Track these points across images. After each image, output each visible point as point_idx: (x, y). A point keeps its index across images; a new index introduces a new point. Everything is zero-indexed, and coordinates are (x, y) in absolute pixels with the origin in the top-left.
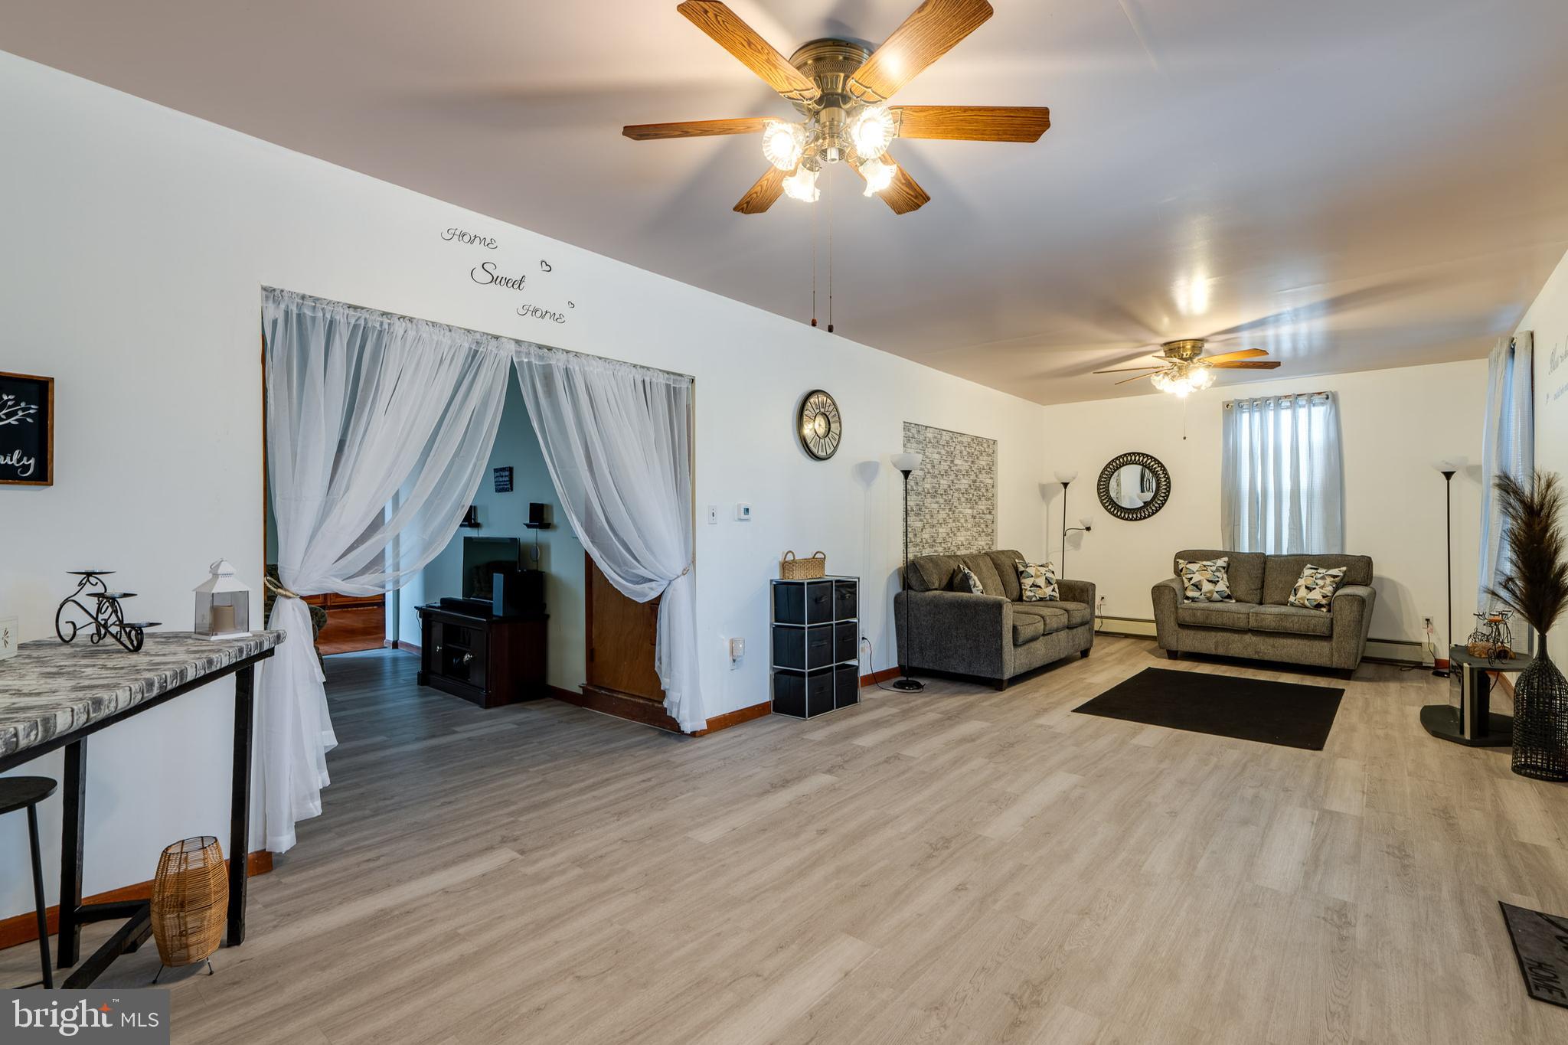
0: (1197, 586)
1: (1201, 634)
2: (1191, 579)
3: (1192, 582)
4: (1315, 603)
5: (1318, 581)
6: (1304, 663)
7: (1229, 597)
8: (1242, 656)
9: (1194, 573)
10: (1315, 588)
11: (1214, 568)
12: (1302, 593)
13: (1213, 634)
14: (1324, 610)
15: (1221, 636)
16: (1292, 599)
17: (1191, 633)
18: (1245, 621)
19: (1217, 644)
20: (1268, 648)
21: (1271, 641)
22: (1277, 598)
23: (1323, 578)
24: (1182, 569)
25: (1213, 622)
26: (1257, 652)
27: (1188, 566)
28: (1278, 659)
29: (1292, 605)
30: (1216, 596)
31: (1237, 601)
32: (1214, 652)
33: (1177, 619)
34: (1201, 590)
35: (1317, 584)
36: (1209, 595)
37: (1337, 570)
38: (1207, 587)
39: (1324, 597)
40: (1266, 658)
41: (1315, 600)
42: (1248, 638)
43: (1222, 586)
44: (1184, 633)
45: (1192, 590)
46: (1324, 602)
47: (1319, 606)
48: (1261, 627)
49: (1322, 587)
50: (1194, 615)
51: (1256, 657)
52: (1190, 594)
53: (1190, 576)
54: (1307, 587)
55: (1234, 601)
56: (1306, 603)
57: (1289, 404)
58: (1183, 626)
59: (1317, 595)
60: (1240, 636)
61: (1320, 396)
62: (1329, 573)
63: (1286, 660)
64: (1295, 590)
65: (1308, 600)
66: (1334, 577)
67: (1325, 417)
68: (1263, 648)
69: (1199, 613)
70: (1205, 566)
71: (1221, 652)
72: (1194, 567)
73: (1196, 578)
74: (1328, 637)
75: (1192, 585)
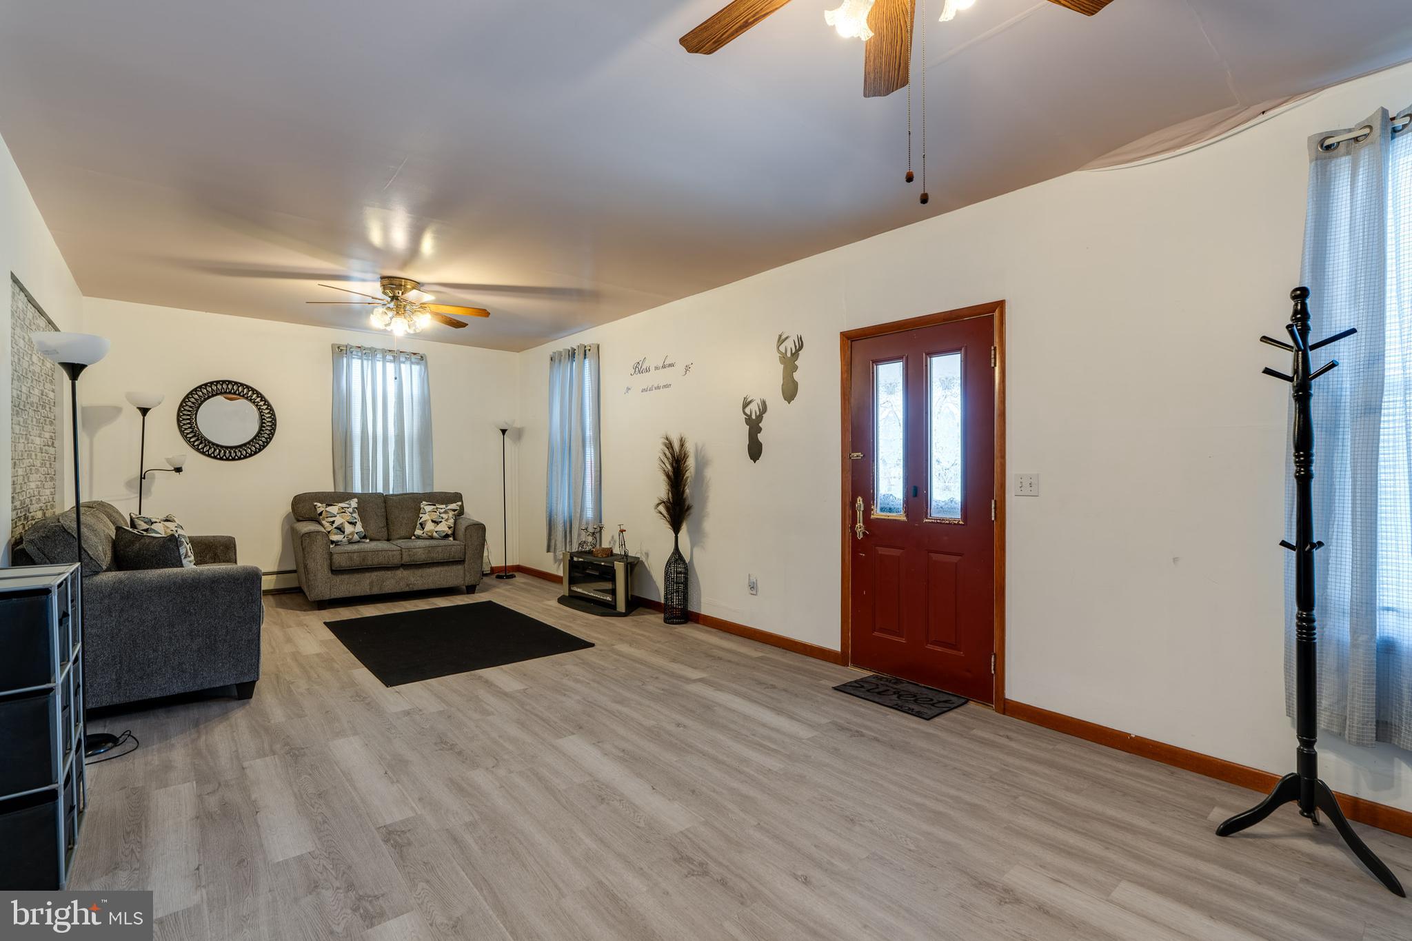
0: (340, 529)
1: (355, 578)
2: (333, 522)
3: (335, 526)
4: (444, 534)
5: (443, 515)
6: (445, 587)
7: (365, 537)
8: (395, 591)
9: (335, 516)
10: (441, 522)
11: (351, 510)
12: (430, 526)
13: (367, 575)
14: (451, 539)
15: (374, 575)
16: (418, 532)
17: (346, 577)
18: (399, 557)
19: (371, 584)
20: (417, 580)
21: (419, 572)
22: (403, 533)
23: (446, 512)
24: (322, 512)
25: (370, 563)
26: (408, 585)
27: (327, 509)
28: (426, 587)
29: (418, 537)
30: (356, 537)
31: (371, 540)
32: (368, 592)
33: (331, 565)
34: (344, 532)
35: (442, 518)
36: (350, 537)
37: (455, 504)
38: (349, 529)
39: (449, 528)
40: (416, 588)
41: (444, 531)
42: (400, 573)
43: (359, 528)
44: (338, 579)
45: (336, 534)
46: (450, 532)
47: (447, 536)
48: (413, 561)
49: (447, 520)
50: (351, 559)
51: (407, 589)
52: (334, 538)
53: (332, 519)
54: (433, 521)
55: (368, 540)
56: (435, 534)
57: (392, 358)
58: (336, 571)
59: (443, 528)
60: (393, 572)
61: (415, 356)
62: (449, 507)
63: (432, 586)
64: (421, 524)
65: (436, 532)
66: (454, 510)
67: (420, 376)
68: (413, 580)
69: (355, 556)
70: (343, 508)
71: (376, 591)
72: (334, 509)
73: (339, 520)
74: (461, 562)
75: (335, 528)
